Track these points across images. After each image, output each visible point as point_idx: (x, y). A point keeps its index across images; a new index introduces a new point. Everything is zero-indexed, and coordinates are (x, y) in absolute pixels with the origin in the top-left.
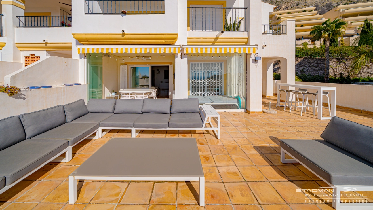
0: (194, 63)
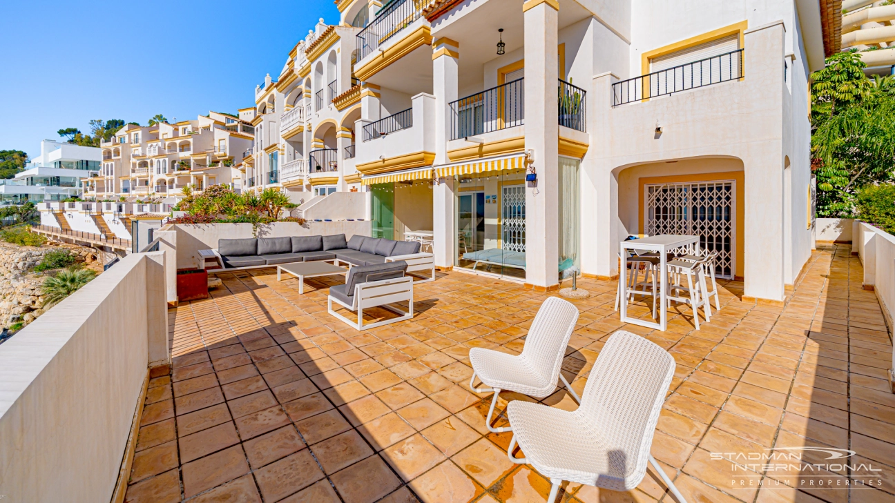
0: (508, 187)
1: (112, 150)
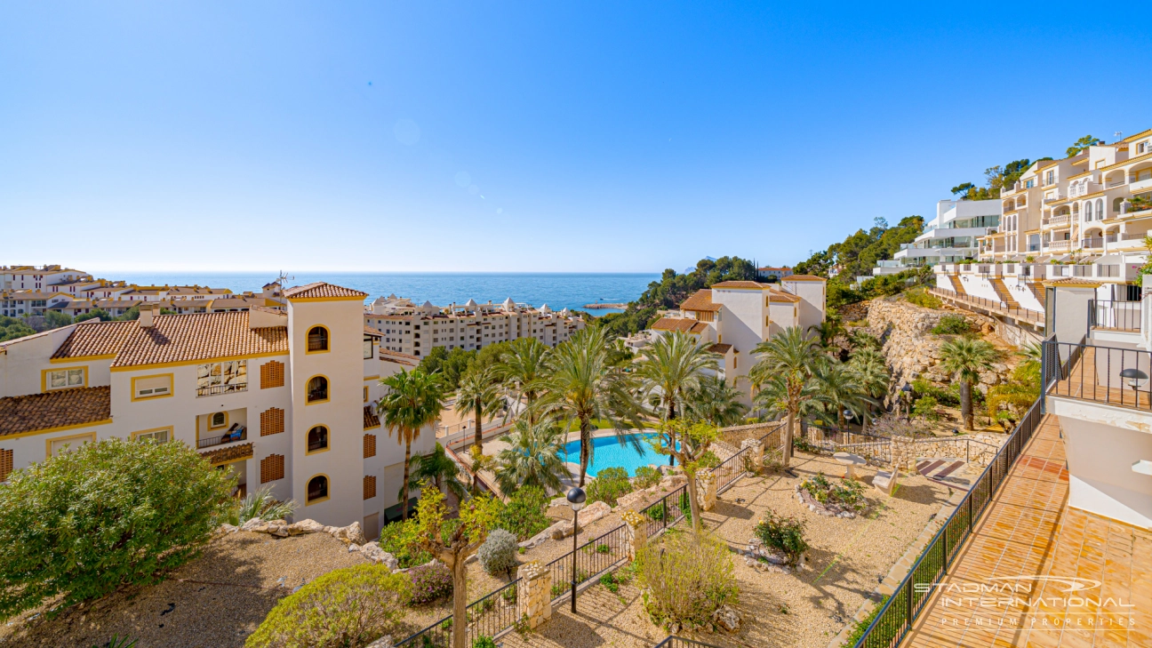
1: (1016, 198)
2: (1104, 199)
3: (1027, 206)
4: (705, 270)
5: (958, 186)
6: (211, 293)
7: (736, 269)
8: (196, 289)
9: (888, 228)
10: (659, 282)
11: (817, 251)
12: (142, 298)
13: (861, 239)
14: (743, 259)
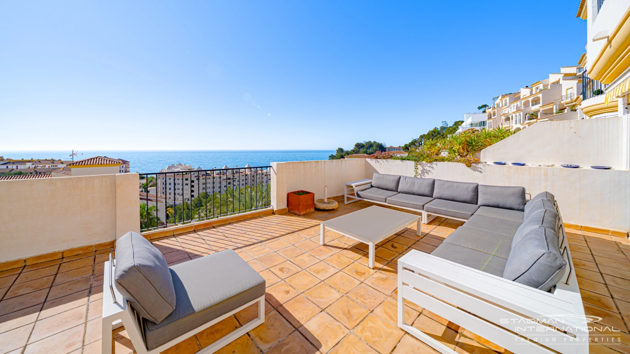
1: (492, 113)
2: (521, 113)
3: (496, 117)
4: (359, 148)
5: (481, 106)
6: (62, 163)
7: (375, 148)
8: (53, 161)
9: (448, 126)
10: (335, 155)
11: (415, 138)
12: (14, 167)
13: (435, 132)
14: (378, 142)
